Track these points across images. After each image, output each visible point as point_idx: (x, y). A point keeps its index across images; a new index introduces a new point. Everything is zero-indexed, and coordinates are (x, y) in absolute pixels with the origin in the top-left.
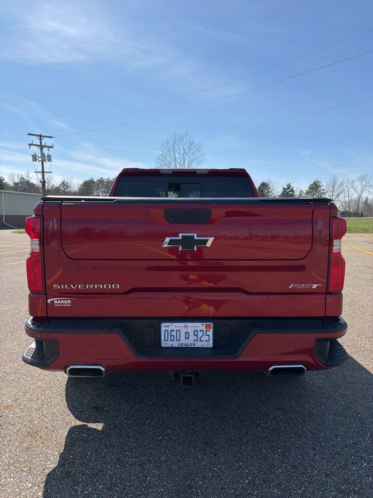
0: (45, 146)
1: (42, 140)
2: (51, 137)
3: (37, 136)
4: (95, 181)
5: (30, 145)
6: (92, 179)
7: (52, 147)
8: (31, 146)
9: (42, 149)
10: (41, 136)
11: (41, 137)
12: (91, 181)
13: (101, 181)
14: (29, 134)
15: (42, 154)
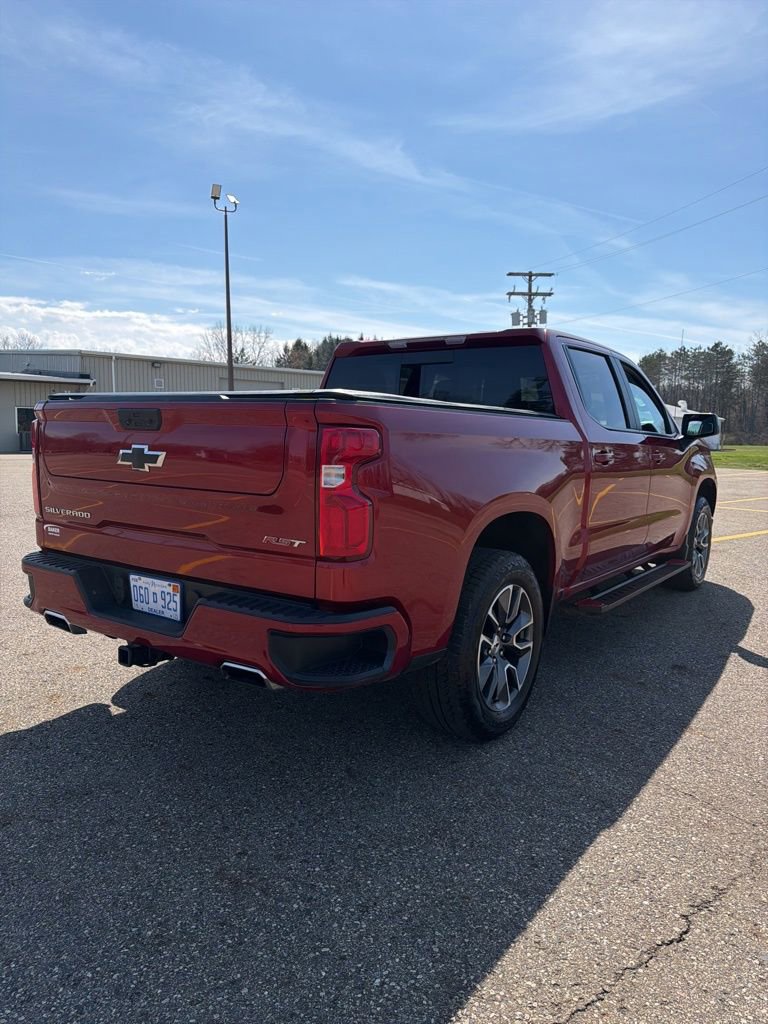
0: (537, 294)
1: (533, 283)
2: (550, 275)
3: (524, 275)
4: (669, 355)
5: (510, 294)
6: (661, 350)
7: (550, 294)
8: (513, 297)
9: (530, 301)
10: (530, 275)
11: (530, 277)
12: (659, 356)
13: (681, 354)
14: (510, 274)
15: (531, 309)
